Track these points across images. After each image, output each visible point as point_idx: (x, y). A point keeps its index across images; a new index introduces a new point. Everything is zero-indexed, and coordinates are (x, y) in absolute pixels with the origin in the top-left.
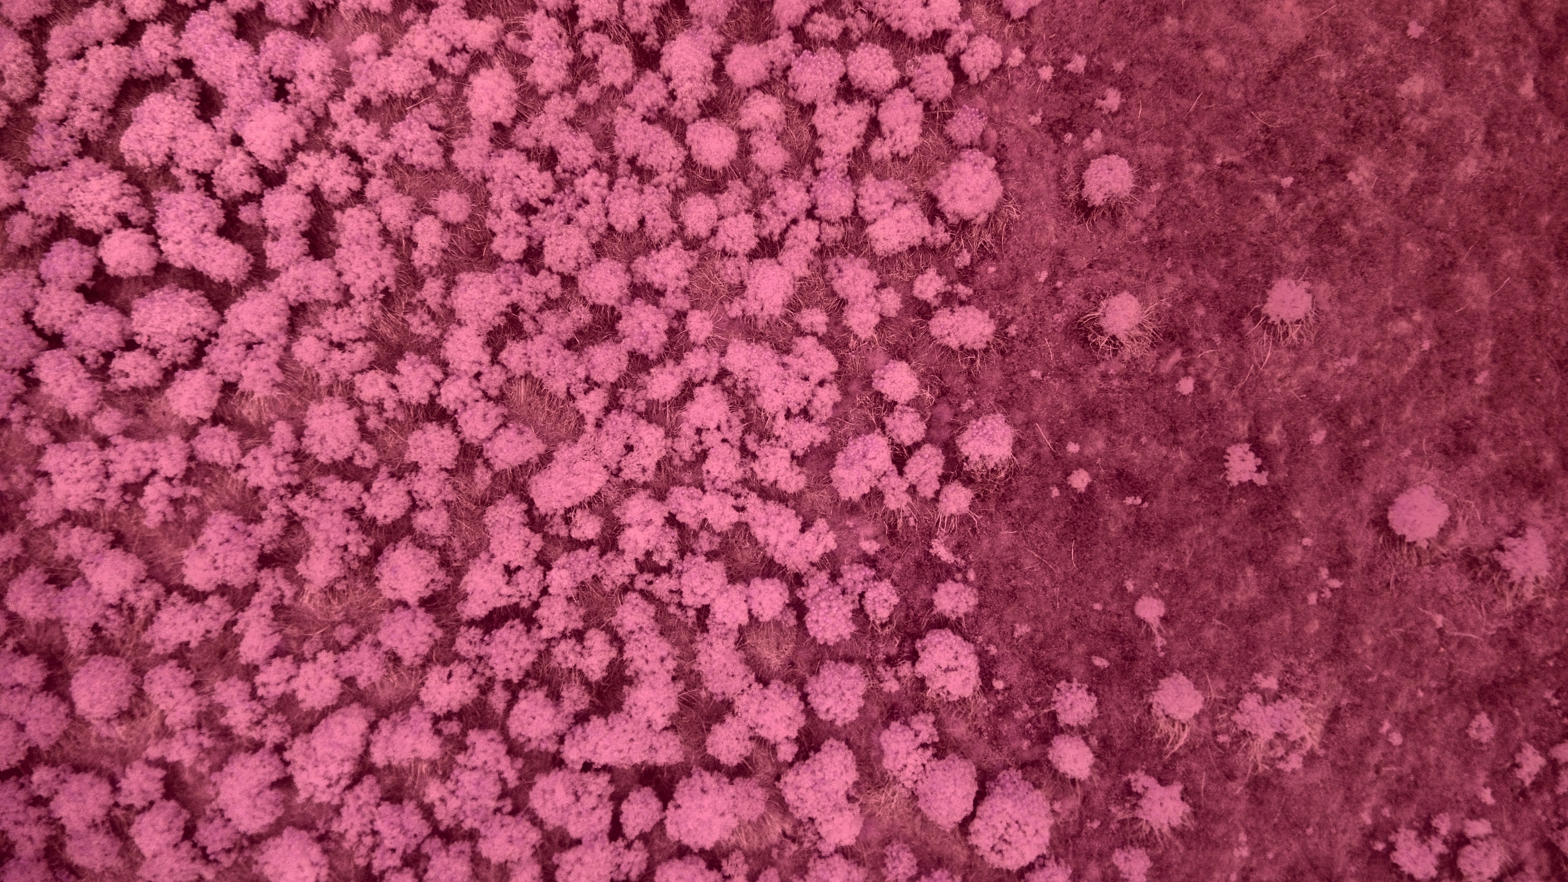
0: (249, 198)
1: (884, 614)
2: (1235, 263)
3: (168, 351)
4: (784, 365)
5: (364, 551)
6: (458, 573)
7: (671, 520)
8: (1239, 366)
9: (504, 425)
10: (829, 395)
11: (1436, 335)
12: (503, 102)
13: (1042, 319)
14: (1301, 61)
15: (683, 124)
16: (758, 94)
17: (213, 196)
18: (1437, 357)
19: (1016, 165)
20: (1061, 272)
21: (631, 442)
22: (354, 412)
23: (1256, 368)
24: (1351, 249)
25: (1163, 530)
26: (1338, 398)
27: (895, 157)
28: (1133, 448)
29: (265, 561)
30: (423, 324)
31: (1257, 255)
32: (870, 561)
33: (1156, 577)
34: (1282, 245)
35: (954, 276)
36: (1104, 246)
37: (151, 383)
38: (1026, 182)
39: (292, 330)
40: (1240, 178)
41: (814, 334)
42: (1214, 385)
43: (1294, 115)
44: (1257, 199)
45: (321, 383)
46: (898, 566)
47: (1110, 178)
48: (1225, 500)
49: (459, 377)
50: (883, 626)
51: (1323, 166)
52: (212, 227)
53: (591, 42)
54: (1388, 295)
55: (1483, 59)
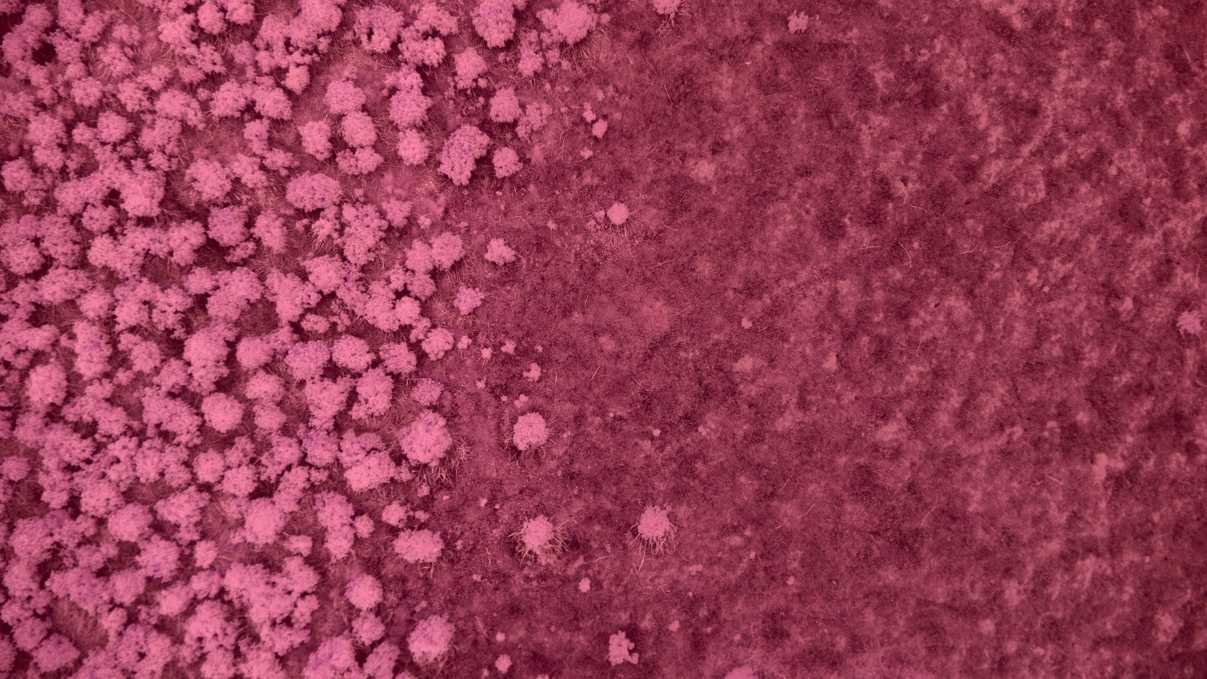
2: (623, 491)
4: (272, 583)
8: (623, 569)
9: (47, 637)
10: (309, 605)
11: (760, 545)
13: (484, 534)
14: (667, 345)
15: (200, 397)
16: (261, 374)
18: (761, 563)
19: (466, 418)
20: (500, 496)
21: (143, 651)
23: (634, 571)
24: (702, 482)
26: (691, 594)
27: (371, 416)
28: (545, 635)
34: (655, 478)
35: (415, 504)
36: (531, 477)
38: (473, 430)
40: (625, 428)
41: (299, 555)
42: (605, 584)
43: (663, 383)
44: (637, 444)
47: (529, 434)
48: (609, 675)
51: (683, 421)
53: (126, 341)
54: (728, 517)
55: (797, 343)
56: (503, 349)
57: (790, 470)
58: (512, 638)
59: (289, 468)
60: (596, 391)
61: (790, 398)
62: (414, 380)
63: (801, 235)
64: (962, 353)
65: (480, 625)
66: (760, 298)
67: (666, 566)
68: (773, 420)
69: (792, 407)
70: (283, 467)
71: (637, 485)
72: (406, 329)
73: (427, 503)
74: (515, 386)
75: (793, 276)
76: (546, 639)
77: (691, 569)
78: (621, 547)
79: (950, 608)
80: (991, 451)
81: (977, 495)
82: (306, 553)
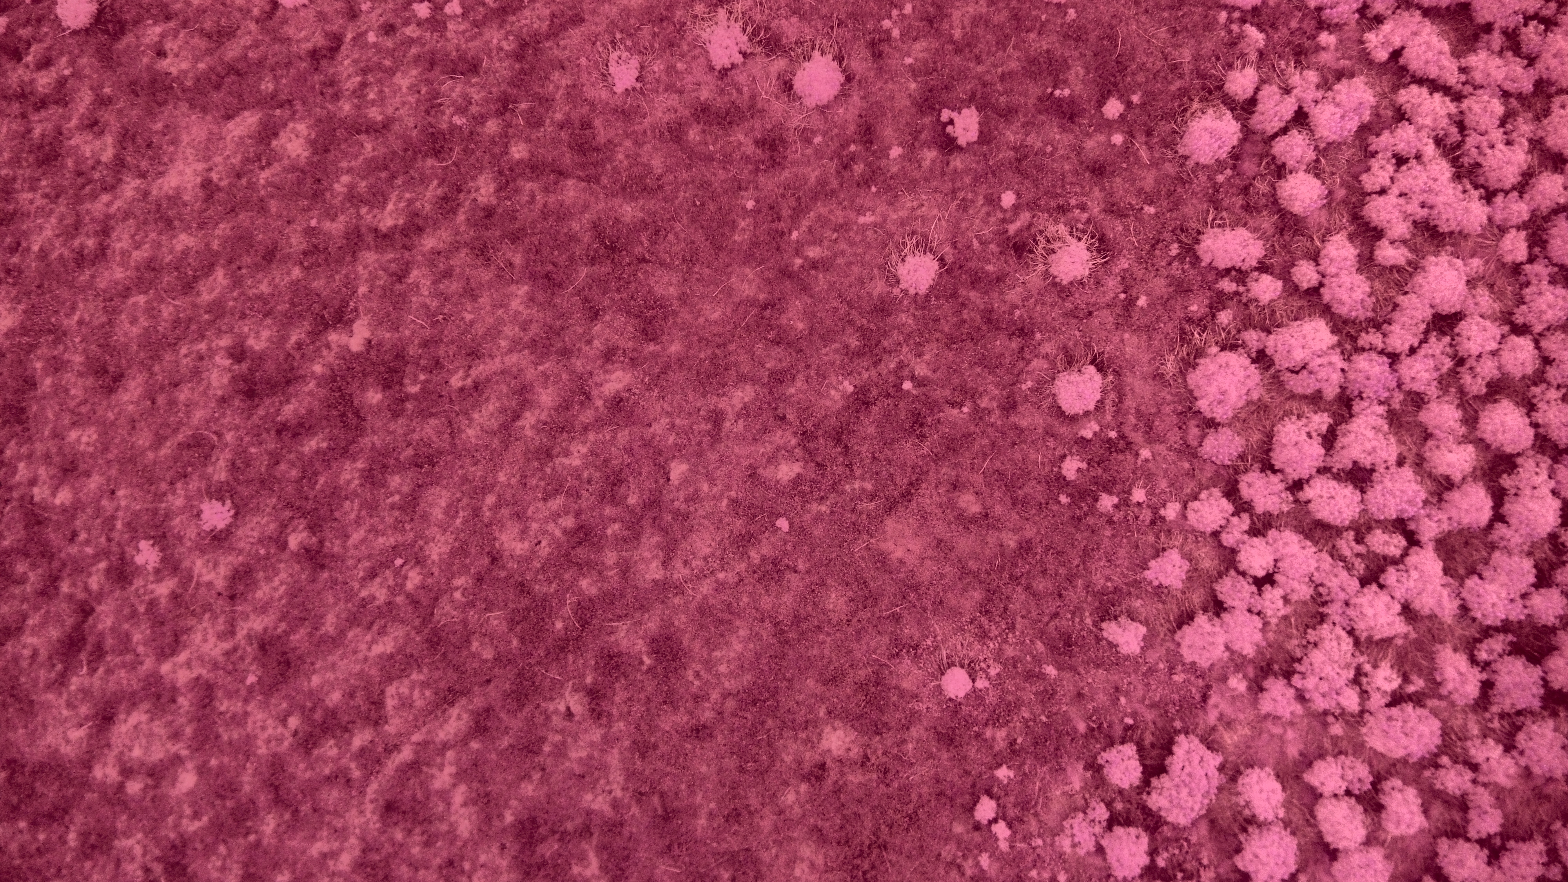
2: (954, 314)
4: (1427, 206)
8: (957, 218)
10: (1375, 180)
11: (783, 245)
13: (1140, 263)
14: (888, 499)
15: (1537, 449)
16: (1457, 476)
20: (1118, 310)
24: (852, 323)
26: (873, 189)
27: (1301, 415)
28: (1058, 142)
32: (1327, 25)
33: (1043, 26)
34: (912, 329)
35: (1236, 301)
40: (947, 392)
41: (1391, 241)
42: (981, 201)
43: (895, 450)
44: (933, 372)
46: (1294, 24)
51: (872, 400)
55: (719, 497)
56: (1115, 500)
58: (1102, 138)
59: (1413, 351)
60: (985, 441)
61: (733, 426)
62: (1240, 463)
64: (513, 481)
65: (1144, 154)
66: (763, 559)
67: (903, 223)
68: (756, 398)
70: (1422, 352)
71: (937, 320)
72: (1255, 531)
73: (1219, 301)
74: (1097, 450)
75: (720, 587)
76: (1058, 137)
77: (872, 219)
78: (959, 245)
79: (561, 173)
80: (492, 357)
81: (515, 304)
82: (1384, 243)
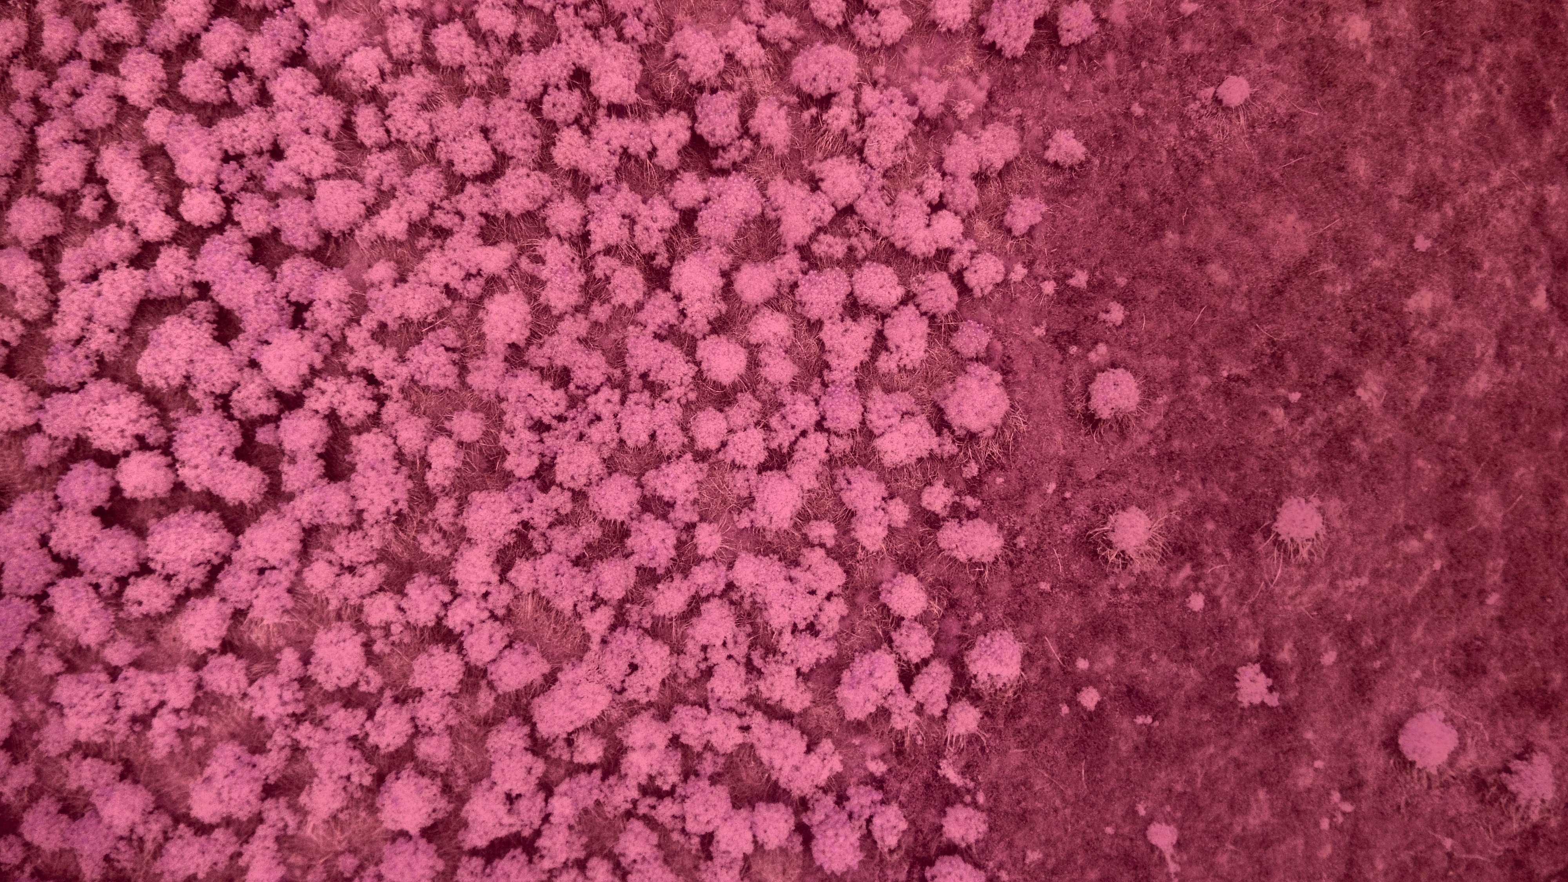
0: (265, 420)
1: (892, 841)
2: (1245, 477)
3: (182, 578)
4: (791, 579)
5: (367, 781)
6: (461, 799)
7: (675, 741)
8: (1250, 582)
9: (509, 646)
10: (836, 609)
11: (1446, 553)
12: (517, 326)
13: (1051, 530)
14: (1305, 275)
15: (694, 339)
16: (767, 311)
17: (231, 417)
18: (1449, 576)
19: (1023, 376)
20: (1070, 481)
21: (635, 661)
22: (361, 638)
23: (1267, 585)
24: (1361, 466)
25: (1174, 749)
26: (1349, 617)
27: (902, 369)
28: (1143, 665)
29: (269, 791)
30: (434, 543)
31: (1266, 470)
32: (878, 783)
33: (1168, 799)
34: (1291, 461)
35: (961, 486)
36: (1112, 457)
37: (163, 610)
38: (1032, 393)
39: (304, 554)
40: (1247, 391)
41: (822, 545)
42: (1224, 601)
43: (1300, 328)
44: (1265, 413)
45: (330, 608)
46: (906, 787)
47: (1117, 395)
48: (1236, 719)
49: (467, 599)
50: (891, 852)
51: (1330, 381)
52: (229, 450)
53: (602, 265)
54: (1399, 513)
55: (1493, 271)
56: (1071, 282)
57: (1487, 449)
58: (1098, 667)
60: (1202, 340)
61: (1484, 349)
62: (953, 324)
63: (1493, 121)
65: (1053, 649)
66: (1439, 207)
67: (1311, 579)
68: (1463, 381)
69: (1487, 360)
70: (797, 431)
72: (944, 254)
73: (976, 487)
74: (1088, 333)
75: (1484, 177)
76: (1145, 670)
77: (1348, 583)
78: (1246, 553)
82: (830, 543)
